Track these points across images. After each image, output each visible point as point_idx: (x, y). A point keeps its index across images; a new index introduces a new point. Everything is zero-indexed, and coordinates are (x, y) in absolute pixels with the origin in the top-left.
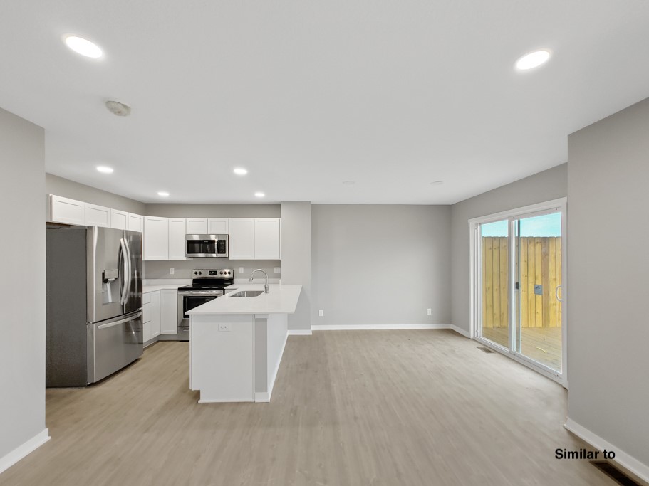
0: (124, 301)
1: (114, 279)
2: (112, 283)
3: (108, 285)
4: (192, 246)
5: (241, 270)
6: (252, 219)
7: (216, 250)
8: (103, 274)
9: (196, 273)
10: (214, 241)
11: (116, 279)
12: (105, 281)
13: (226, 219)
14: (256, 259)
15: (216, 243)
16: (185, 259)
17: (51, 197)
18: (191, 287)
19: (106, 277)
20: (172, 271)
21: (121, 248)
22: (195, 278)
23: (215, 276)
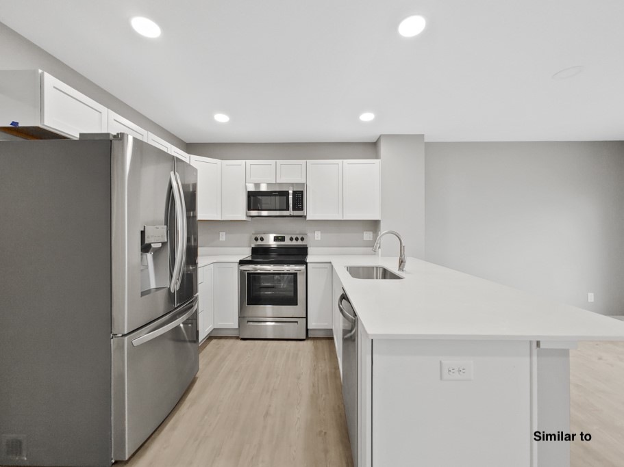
0: (175, 285)
1: (160, 245)
2: (157, 252)
3: (149, 256)
4: (255, 199)
5: (318, 235)
6: (340, 161)
7: (291, 206)
8: (143, 233)
9: (256, 239)
10: (286, 193)
11: (164, 244)
12: (146, 248)
13: (303, 162)
14: (345, 218)
15: (291, 197)
16: (244, 218)
17: (42, 78)
18: (250, 259)
19: (147, 242)
20: (223, 236)
21: (171, 187)
22: (253, 246)
23: (282, 243)
